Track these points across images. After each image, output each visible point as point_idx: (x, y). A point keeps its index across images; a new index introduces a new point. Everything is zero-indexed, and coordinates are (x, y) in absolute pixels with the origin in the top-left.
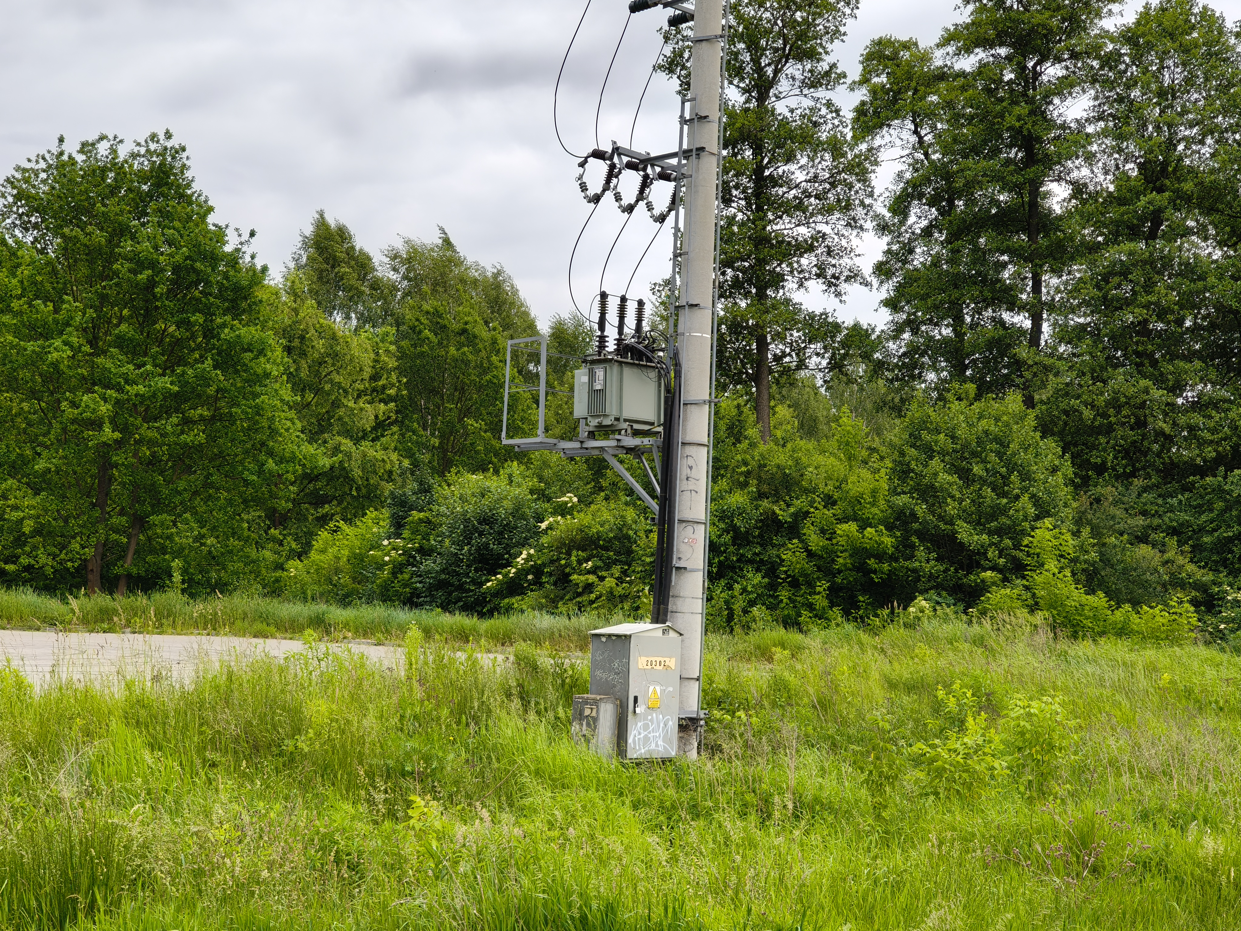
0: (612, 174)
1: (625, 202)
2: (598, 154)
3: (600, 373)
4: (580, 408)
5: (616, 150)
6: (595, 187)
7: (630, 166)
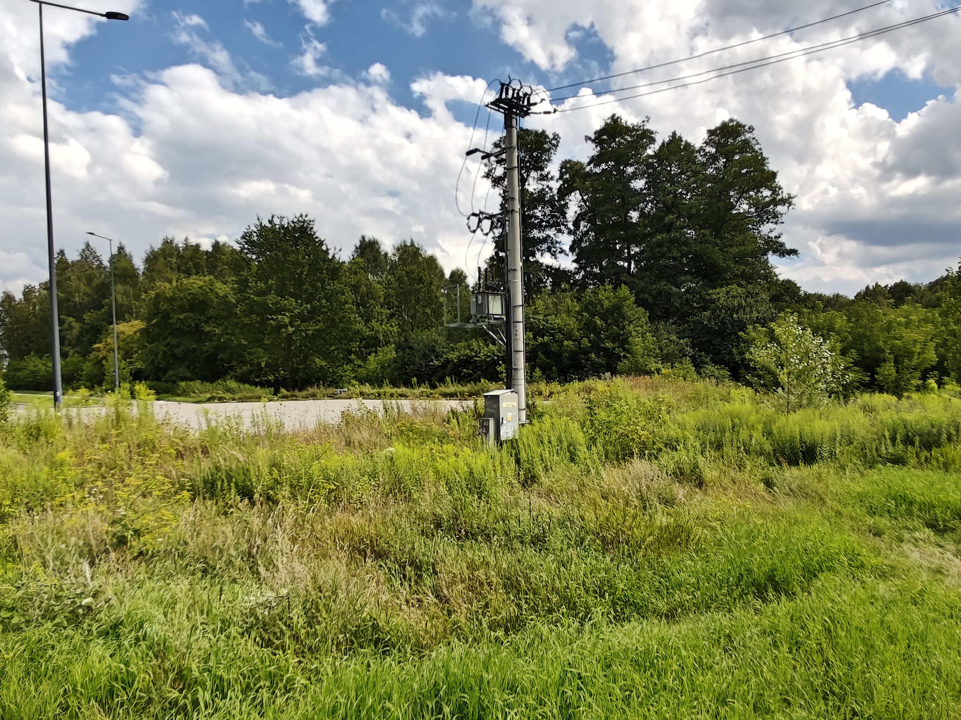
0: (480, 221)
1: (485, 232)
2: (474, 215)
3: (480, 297)
4: (473, 311)
5: (481, 213)
6: (473, 227)
7: (486, 218)
